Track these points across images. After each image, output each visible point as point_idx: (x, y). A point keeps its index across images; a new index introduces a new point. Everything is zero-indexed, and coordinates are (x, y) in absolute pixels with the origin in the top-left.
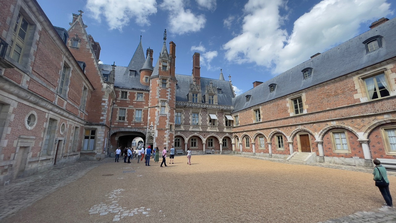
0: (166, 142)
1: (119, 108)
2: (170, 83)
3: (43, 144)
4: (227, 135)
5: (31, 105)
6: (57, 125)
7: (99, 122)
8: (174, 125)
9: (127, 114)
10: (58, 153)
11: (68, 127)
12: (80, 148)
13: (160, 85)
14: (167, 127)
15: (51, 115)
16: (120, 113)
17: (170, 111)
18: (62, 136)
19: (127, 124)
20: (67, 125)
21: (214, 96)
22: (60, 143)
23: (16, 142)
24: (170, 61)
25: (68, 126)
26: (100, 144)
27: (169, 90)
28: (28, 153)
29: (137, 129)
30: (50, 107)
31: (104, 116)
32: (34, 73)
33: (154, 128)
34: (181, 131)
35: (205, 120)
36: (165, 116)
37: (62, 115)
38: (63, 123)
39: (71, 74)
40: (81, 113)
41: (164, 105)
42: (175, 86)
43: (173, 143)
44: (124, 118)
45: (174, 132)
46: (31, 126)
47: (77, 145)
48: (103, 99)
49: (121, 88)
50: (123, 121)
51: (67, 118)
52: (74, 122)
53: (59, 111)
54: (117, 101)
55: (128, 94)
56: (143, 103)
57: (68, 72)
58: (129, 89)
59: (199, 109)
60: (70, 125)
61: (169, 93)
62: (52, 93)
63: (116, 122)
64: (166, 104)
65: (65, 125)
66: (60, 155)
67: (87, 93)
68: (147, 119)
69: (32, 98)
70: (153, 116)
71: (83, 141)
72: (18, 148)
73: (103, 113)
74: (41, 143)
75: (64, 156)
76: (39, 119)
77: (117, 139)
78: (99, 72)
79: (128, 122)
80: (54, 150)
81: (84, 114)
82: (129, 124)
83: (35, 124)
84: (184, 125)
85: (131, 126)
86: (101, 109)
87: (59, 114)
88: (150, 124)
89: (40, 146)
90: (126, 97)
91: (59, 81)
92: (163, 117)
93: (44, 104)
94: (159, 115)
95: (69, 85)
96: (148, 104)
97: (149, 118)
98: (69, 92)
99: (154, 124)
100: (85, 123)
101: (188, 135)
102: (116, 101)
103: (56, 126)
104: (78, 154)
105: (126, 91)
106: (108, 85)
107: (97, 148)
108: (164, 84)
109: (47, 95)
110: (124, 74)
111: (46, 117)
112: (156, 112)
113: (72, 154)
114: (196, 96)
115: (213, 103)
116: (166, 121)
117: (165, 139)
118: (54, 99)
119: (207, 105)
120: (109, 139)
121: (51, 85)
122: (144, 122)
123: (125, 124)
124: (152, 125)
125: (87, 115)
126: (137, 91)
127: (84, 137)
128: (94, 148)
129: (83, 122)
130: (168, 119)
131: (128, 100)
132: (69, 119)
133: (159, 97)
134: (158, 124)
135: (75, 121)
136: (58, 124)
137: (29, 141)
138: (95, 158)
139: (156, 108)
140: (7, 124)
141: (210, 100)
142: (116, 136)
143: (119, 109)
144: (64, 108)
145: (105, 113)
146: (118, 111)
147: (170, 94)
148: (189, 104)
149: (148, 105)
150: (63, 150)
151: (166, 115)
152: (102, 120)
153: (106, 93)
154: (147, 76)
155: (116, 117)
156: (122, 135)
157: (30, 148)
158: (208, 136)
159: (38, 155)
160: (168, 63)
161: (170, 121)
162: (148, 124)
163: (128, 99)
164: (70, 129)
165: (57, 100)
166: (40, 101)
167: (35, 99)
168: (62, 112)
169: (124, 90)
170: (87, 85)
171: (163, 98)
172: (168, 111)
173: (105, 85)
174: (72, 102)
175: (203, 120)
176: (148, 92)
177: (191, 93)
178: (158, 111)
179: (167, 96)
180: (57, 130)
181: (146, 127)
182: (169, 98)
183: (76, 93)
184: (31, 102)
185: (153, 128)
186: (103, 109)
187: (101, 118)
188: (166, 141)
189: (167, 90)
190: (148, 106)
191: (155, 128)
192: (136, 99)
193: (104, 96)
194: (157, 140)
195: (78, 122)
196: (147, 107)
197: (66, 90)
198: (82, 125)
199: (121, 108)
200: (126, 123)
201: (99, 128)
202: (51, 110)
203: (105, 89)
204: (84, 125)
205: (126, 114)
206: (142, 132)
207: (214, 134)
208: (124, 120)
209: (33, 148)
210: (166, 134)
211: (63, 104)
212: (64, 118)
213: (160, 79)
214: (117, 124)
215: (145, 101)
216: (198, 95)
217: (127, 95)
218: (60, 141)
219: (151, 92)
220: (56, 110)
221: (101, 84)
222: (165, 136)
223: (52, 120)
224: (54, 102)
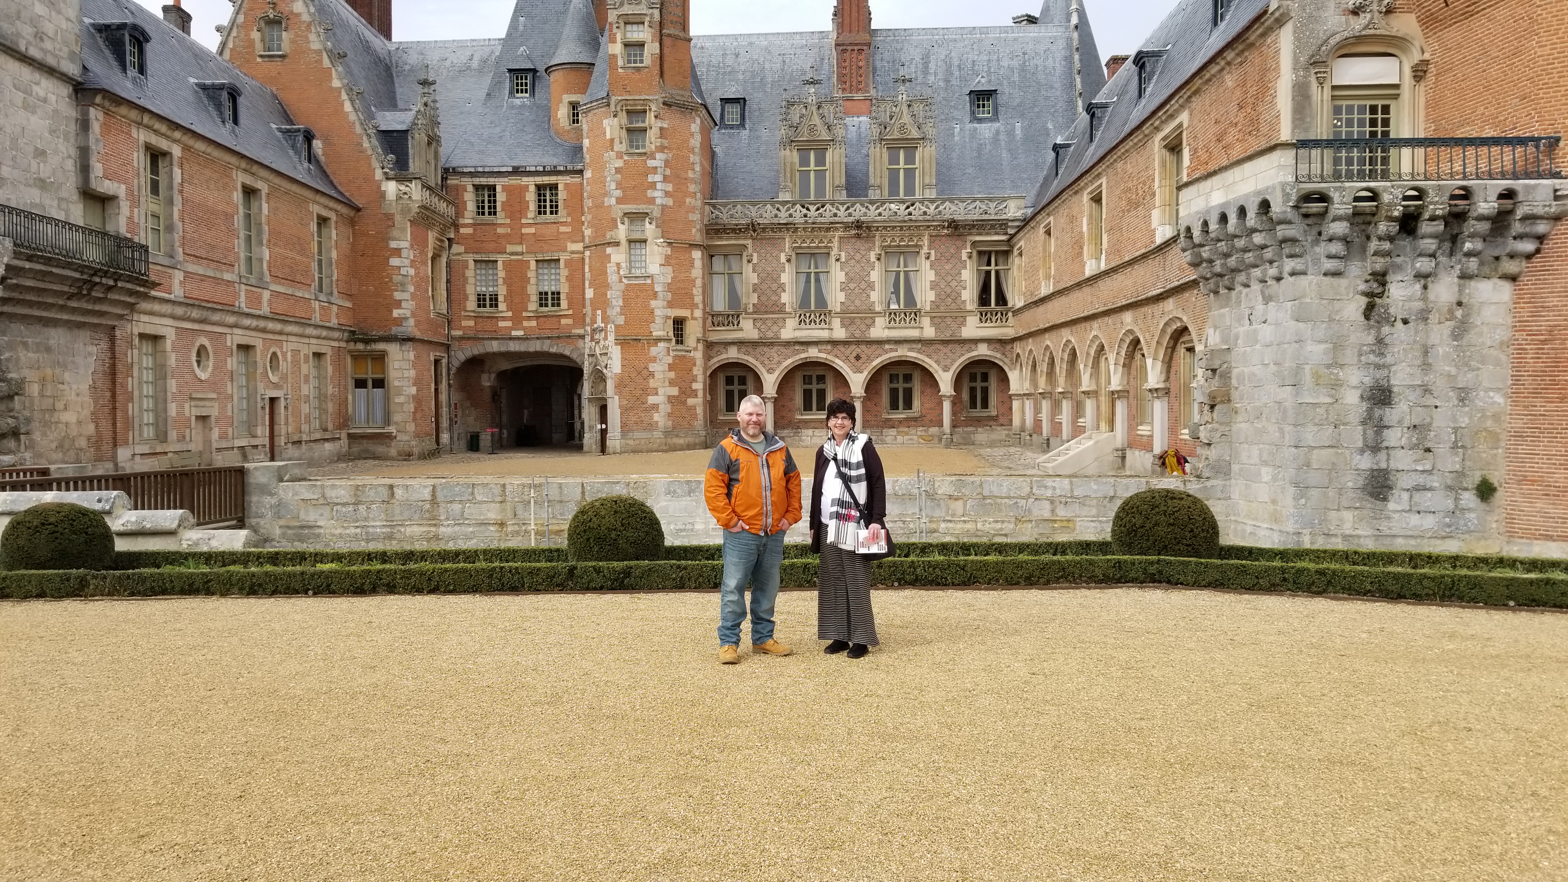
0: (657, 394)
1: (470, 259)
2: (661, 129)
3: (236, 411)
4: (983, 351)
5: (196, 326)
6: (258, 359)
7: (390, 329)
8: (694, 319)
9: (504, 283)
10: (276, 433)
11: (289, 358)
12: (344, 421)
13: (617, 141)
14: (661, 328)
15: (239, 337)
16: (478, 278)
17: (667, 257)
18: (276, 386)
19: (509, 324)
20: (284, 354)
21: (920, 149)
22: (276, 406)
23: (187, 406)
24: (656, 13)
25: (289, 354)
26: (402, 404)
27: (658, 161)
28: (211, 429)
29: (548, 342)
30: (231, 319)
31: (404, 304)
32: (187, 258)
33: (606, 338)
34: (740, 344)
35: (863, 285)
36: (649, 281)
37: (264, 330)
38: (271, 351)
39: (265, 206)
40: (322, 308)
41: (637, 236)
42: (692, 135)
43: (696, 396)
44: (494, 301)
45: (696, 349)
46: (204, 370)
47: (330, 410)
48: (393, 244)
49: (472, 175)
50: (493, 310)
51: (280, 333)
52: (306, 340)
53: (254, 323)
54: (462, 230)
55: (501, 197)
56: (563, 229)
57: (257, 203)
58: (500, 174)
59: (828, 230)
60: (295, 352)
61: (658, 178)
62: (229, 283)
63: (469, 318)
64: (650, 229)
65: (279, 354)
66: (283, 438)
67: (334, 232)
68: (584, 298)
69: (195, 314)
70: (601, 286)
71: (350, 397)
72: (193, 418)
73: (398, 295)
74: (229, 406)
75: (294, 443)
76: (215, 353)
77: (487, 381)
78: (365, 138)
79: (510, 314)
80: (263, 424)
81: (335, 308)
82: (517, 320)
83: (211, 364)
84: (756, 316)
85: (524, 329)
86: (391, 280)
87: (256, 329)
88: (594, 321)
89: (229, 413)
90: (495, 207)
91: (239, 245)
92: (641, 288)
93: (216, 317)
94: (621, 281)
95: (265, 242)
96: (583, 232)
97: (589, 293)
98: (269, 262)
99: (605, 319)
100: (346, 334)
101: (776, 359)
102: (457, 230)
103: (256, 362)
104: (339, 439)
105: (491, 181)
106: (402, 188)
107: (397, 417)
108: (635, 133)
109: (219, 295)
110: (488, 95)
111: (229, 344)
112: (611, 268)
113: (318, 436)
114: (821, 161)
115: (910, 190)
116: (653, 303)
117: (652, 383)
118: (236, 295)
119: (872, 208)
120: (449, 385)
121: (224, 267)
122: (570, 312)
123: (501, 324)
124: (599, 323)
125: (348, 304)
126: (531, 179)
127: (351, 384)
128: (387, 421)
129: (336, 334)
130: (660, 295)
131: (502, 221)
132: (288, 334)
133: (617, 199)
134: (621, 320)
135: (309, 337)
136: (261, 357)
137: (207, 403)
138: (393, 452)
139: (609, 250)
140: (169, 376)
141: (894, 175)
142: (483, 372)
143: (471, 264)
144: (265, 310)
145: (406, 296)
146: (470, 273)
147: (666, 179)
148: (775, 212)
149: (583, 236)
150: (287, 424)
151: (651, 277)
152: (399, 321)
153: (398, 218)
154: (574, 98)
155: (466, 298)
156: (506, 366)
157: (213, 419)
158: (877, 362)
159: (230, 435)
160: (646, 24)
161: (671, 305)
162: (588, 320)
163: (501, 217)
164: (296, 363)
165: (243, 298)
166: (209, 313)
167: (200, 312)
168: (262, 324)
169: (483, 181)
170: (326, 207)
171: (635, 201)
172: (659, 259)
173: (391, 188)
174: (283, 285)
175: (852, 286)
176: (576, 180)
177: (788, 152)
178: (618, 265)
179: (650, 193)
180: (260, 370)
181: (580, 331)
182: (659, 201)
183: (291, 254)
184: (194, 321)
185: (603, 333)
186: (397, 279)
187: (396, 313)
188: (656, 389)
189: (651, 163)
190: (583, 241)
191: (611, 337)
192: (531, 215)
193: (395, 233)
194: (620, 386)
195: (318, 337)
196: (579, 247)
197: (261, 260)
198: (336, 344)
199: (478, 257)
200: (504, 319)
201: (393, 349)
202: (235, 326)
203: (394, 204)
204: (343, 344)
205: (500, 281)
206: (567, 352)
207: (910, 350)
208: (496, 306)
209: (218, 420)
210: (654, 360)
211: (260, 302)
212: (271, 336)
213: (615, 116)
214: (471, 323)
215: (569, 219)
216: (829, 155)
217: (495, 201)
218: (273, 400)
219: (588, 174)
220: (247, 322)
221: (379, 187)
222: (652, 367)
223: (245, 348)
224: (237, 304)
